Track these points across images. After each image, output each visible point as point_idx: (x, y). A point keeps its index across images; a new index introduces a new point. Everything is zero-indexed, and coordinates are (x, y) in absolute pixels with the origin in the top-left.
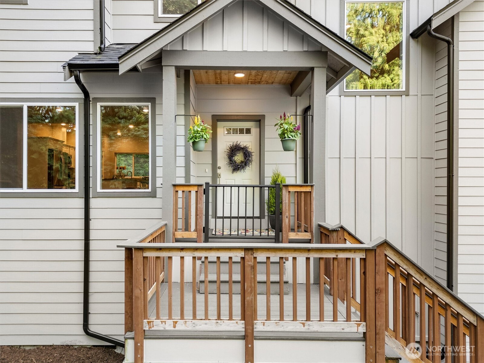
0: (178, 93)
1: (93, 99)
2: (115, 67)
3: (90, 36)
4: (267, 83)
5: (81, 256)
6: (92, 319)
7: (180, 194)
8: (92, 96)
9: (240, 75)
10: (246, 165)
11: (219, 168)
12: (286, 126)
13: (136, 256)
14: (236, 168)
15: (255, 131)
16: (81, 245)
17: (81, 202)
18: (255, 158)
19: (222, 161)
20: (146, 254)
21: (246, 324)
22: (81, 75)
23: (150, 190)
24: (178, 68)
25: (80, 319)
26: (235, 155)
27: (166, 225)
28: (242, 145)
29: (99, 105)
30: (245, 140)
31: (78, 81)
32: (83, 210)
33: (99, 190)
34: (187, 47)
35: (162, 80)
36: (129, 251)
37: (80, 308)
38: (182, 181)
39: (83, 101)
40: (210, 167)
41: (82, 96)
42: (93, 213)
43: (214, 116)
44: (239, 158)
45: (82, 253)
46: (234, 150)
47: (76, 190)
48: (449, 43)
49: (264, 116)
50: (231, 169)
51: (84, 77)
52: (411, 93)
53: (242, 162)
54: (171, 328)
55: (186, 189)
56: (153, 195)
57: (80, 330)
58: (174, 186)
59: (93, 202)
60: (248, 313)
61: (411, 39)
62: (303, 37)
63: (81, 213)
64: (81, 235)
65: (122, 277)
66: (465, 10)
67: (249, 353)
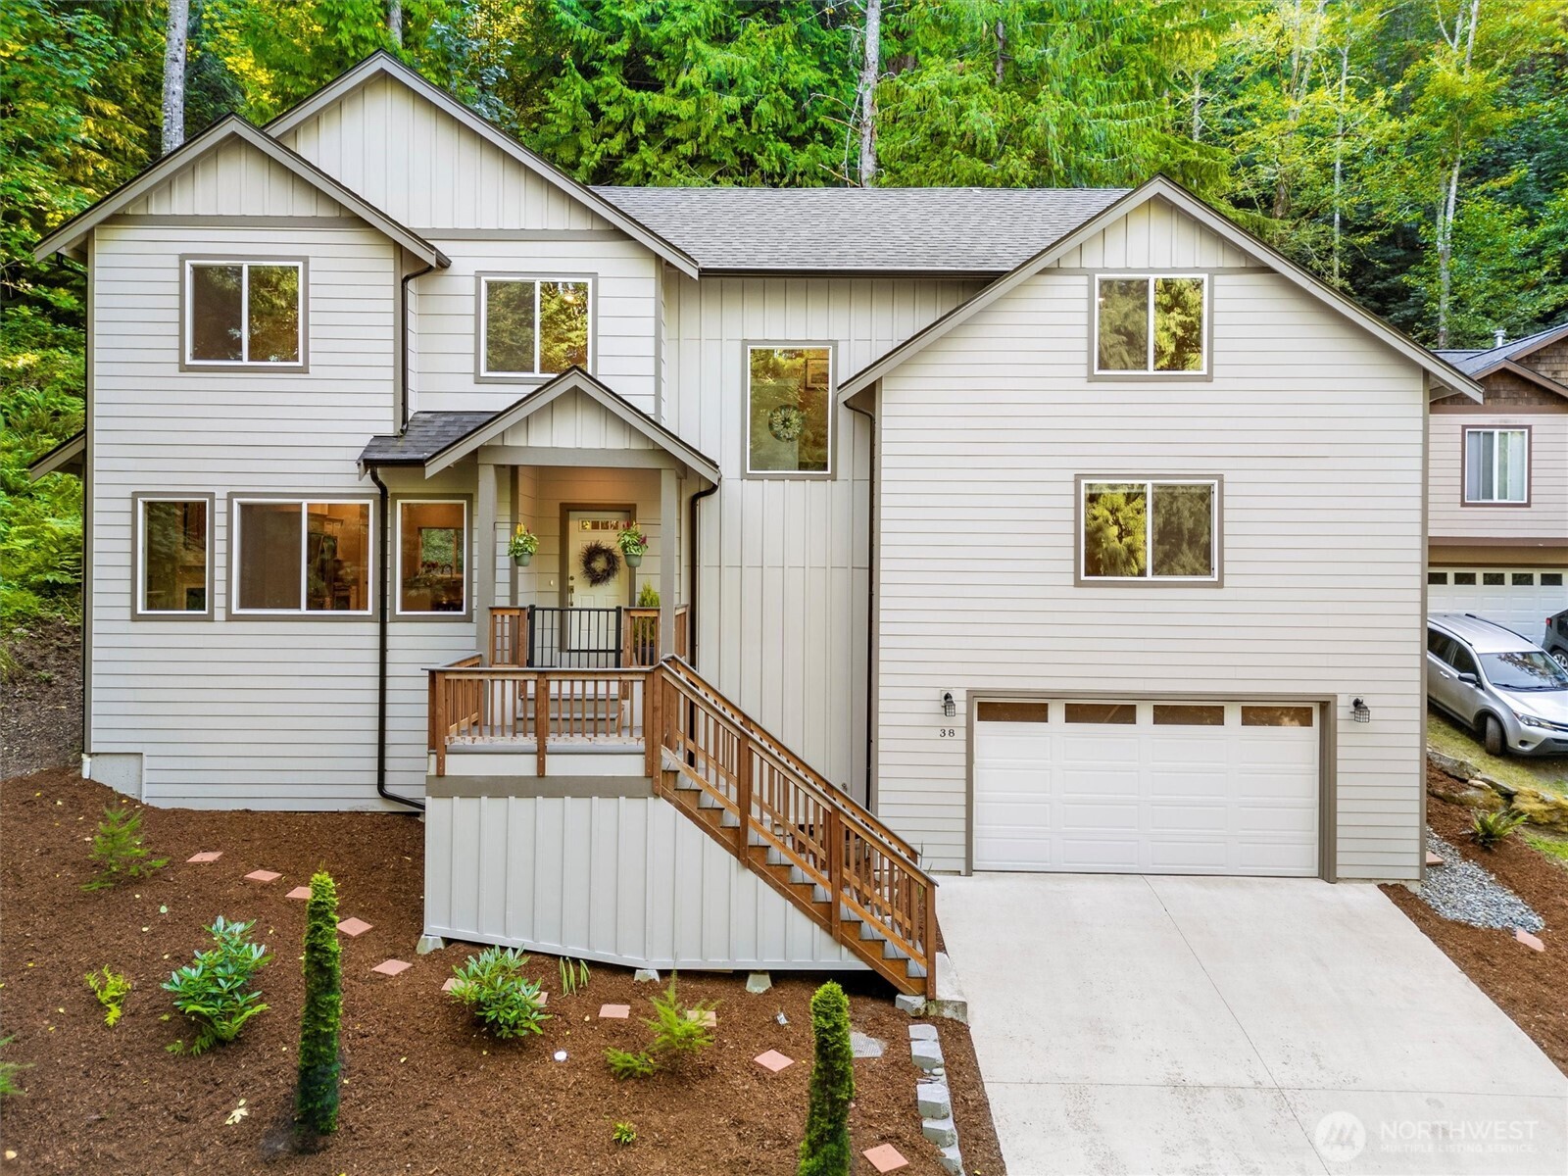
0: (499, 500)
1: (393, 495)
2: (424, 468)
3: (389, 414)
5: (375, 697)
6: (389, 778)
7: (499, 618)
8: (390, 491)
10: (609, 575)
11: (572, 578)
12: (627, 538)
13: (439, 678)
14: (596, 578)
15: (622, 525)
16: (375, 683)
17: (375, 628)
18: (623, 564)
19: (575, 569)
20: (447, 677)
21: (538, 741)
22: (379, 470)
23: (463, 613)
24: (498, 467)
25: (374, 778)
26: (594, 560)
27: (480, 656)
28: (605, 545)
29: (399, 503)
30: (609, 539)
31: (374, 477)
32: (378, 638)
33: (398, 612)
34: (508, 442)
35: (477, 478)
36: (433, 674)
37: (374, 764)
38: (505, 602)
39: (379, 498)
40: (556, 577)
41: (378, 491)
42: (390, 642)
43: (562, 505)
44: (600, 564)
45: (377, 694)
46: (593, 553)
47: (369, 612)
48: (873, 417)
49: (635, 505)
50: (589, 580)
51: (385, 474)
52: (839, 476)
53: (604, 570)
54: (470, 743)
55: (514, 613)
56: (468, 619)
57: (374, 791)
58: (491, 609)
59: (391, 628)
60: (540, 730)
63: (376, 643)
64: (375, 670)
65: (425, 697)
66: (893, 373)
67: (541, 766)
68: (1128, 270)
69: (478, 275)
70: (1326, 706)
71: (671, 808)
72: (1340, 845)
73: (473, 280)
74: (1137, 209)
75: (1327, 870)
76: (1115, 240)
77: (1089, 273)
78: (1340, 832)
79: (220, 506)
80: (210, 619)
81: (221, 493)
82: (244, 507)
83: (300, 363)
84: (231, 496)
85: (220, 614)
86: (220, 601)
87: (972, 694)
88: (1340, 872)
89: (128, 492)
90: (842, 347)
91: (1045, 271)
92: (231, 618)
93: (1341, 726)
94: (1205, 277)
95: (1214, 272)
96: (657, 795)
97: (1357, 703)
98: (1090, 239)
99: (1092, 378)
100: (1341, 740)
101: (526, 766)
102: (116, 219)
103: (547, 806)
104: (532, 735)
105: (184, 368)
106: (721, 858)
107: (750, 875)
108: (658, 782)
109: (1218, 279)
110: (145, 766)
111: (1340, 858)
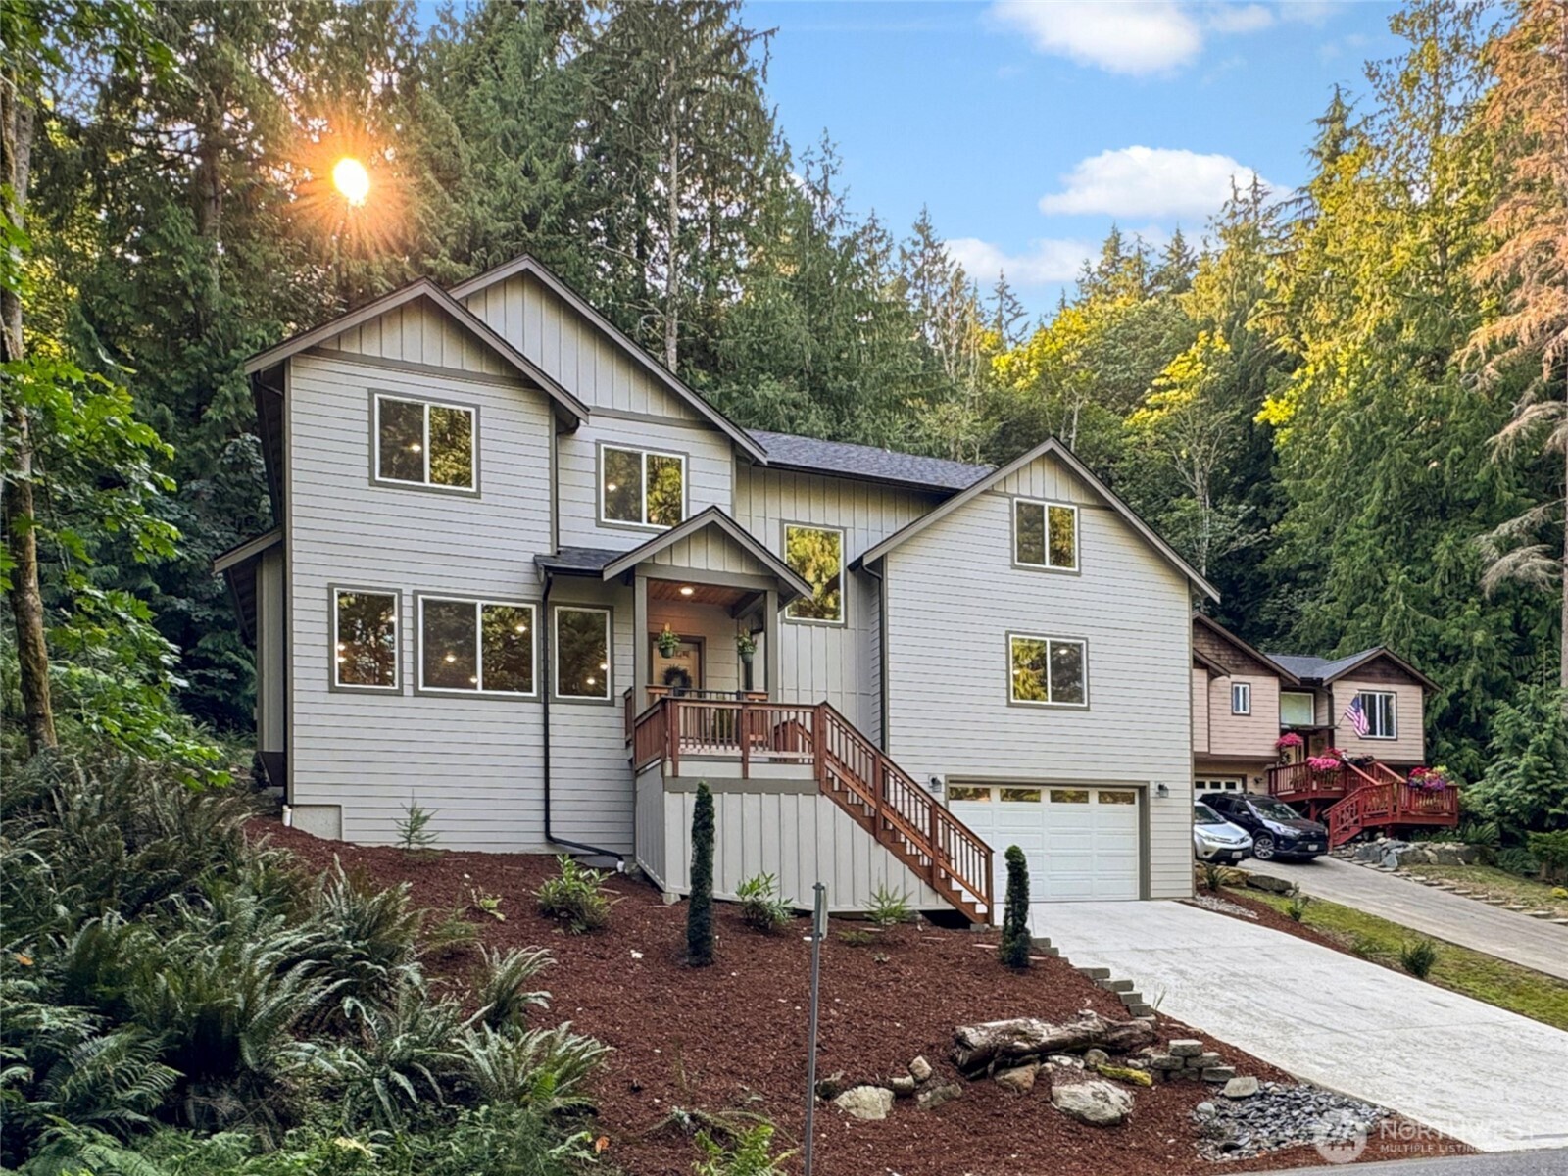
1: (553, 601)
2: (600, 574)
3: (547, 538)
4: (709, 602)
5: (541, 762)
6: (553, 827)
8: (551, 598)
9: (687, 591)
15: (693, 654)
16: (540, 751)
17: (538, 708)
21: (742, 752)
22: (553, 577)
23: (606, 698)
25: (541, 827)
26: (673, 679)
28: (680, 668)
29: (556, 608)
30: (684, 664)
31: (549, 583)
32: (542, 716)
33: (557, 695)
34: (664, 561)
35: (634, 587)
37: (542, 816)
39: (541, 604)
41: (539, 597)
42: (551, 720)
44: (677, 683)
45: (542, 760)
46: (672, 674)
47: (534, 694)
48: (881, 580)
49: (705, 638)
52: (849, 625)
54: (697, 753)
56: (612, 703)
57: (541, 838)
58: (647, 687)
59: (552, 707)
60: (742, 744)
61: (849, 574)
62: (758, 563)
63: (540, 719)
64: (540, 741)
66: (894, 550)
67: (745, 770)
68: (1032, 497)
69: (597, 443)
70: (1143, 789)
71: (832, 803)
72: (1153, 877)
73: (593, 447)
74: (1037, 459)
75: (1145, 894)
76: (1025, 476)
77: (1011, 497)
78: (1152, 869)
79: (407, 601)
80: (399, 693)
81: (407, 590)
82: (426, 602)
83: (474, 489)
84: (415, 594)
85: (408, 690)
86: (408, 680)
87: (946, 776)
88: (1153, 894)
89: (324, 583)
90: (849, 532)
91: (985, 492)
92: (417, 694)
93: (1152, 802)
94: (1075, 508)
95: (1080, 506)
96: (823, 793)
97: (1161, 787)
98: (1011, 475)
99: (1014, 567)
100: (1152, 810)
101: (733, 771)
102: (314, 351)
103: (751, 800)
104: (737, 748)
105: (373, 483)
106: (863, 836)
107: (881, 847)
108: (822, 784)
109: (1082, 511)
110: (344, 816)
111: (1153, 885)
